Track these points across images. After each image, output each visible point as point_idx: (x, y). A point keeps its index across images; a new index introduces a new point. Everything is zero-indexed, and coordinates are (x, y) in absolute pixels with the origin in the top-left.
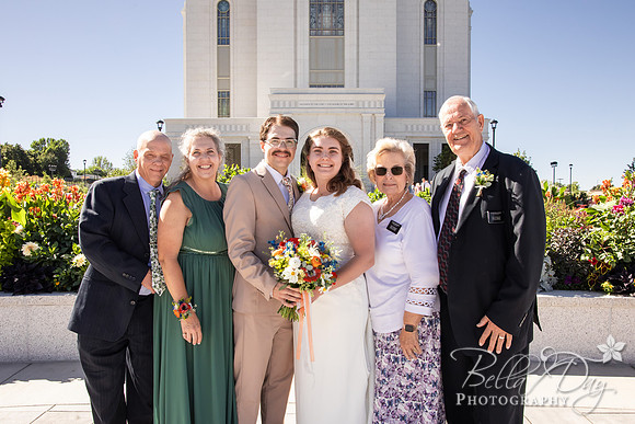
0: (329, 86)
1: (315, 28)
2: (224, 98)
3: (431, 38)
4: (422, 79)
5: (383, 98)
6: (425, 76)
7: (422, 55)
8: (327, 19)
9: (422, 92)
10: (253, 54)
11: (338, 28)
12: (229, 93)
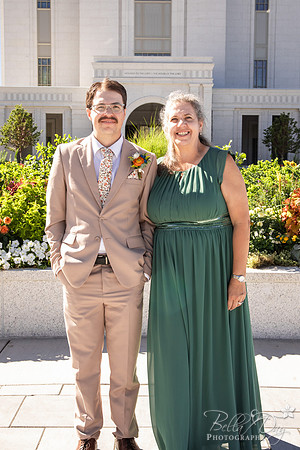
0: (155, 55)
2: (44, 65)
3: (262, 3)
4: (252, 47)
5: (211, 67)
6: (255, 44)
7: (253, 22)
9: (252, 62)
12: (49, 60)
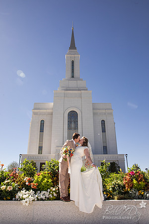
1: (69, 128)
2: (40, 148)
3: (104, 131)
4: (102, 143)
8: (73, 125)
9: (102, 147)
10: (51, 136)
11: (76, 128)
12: (42, 147)
